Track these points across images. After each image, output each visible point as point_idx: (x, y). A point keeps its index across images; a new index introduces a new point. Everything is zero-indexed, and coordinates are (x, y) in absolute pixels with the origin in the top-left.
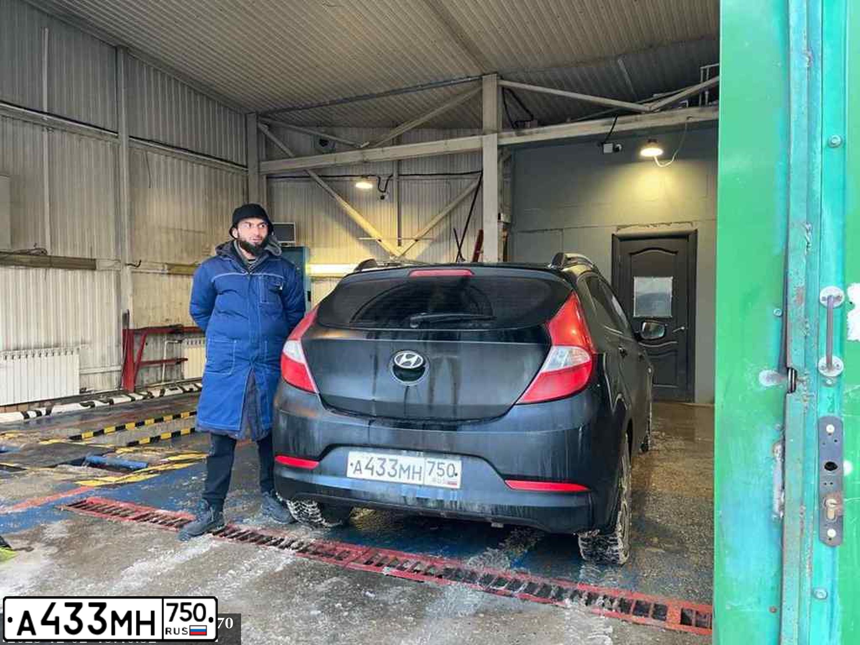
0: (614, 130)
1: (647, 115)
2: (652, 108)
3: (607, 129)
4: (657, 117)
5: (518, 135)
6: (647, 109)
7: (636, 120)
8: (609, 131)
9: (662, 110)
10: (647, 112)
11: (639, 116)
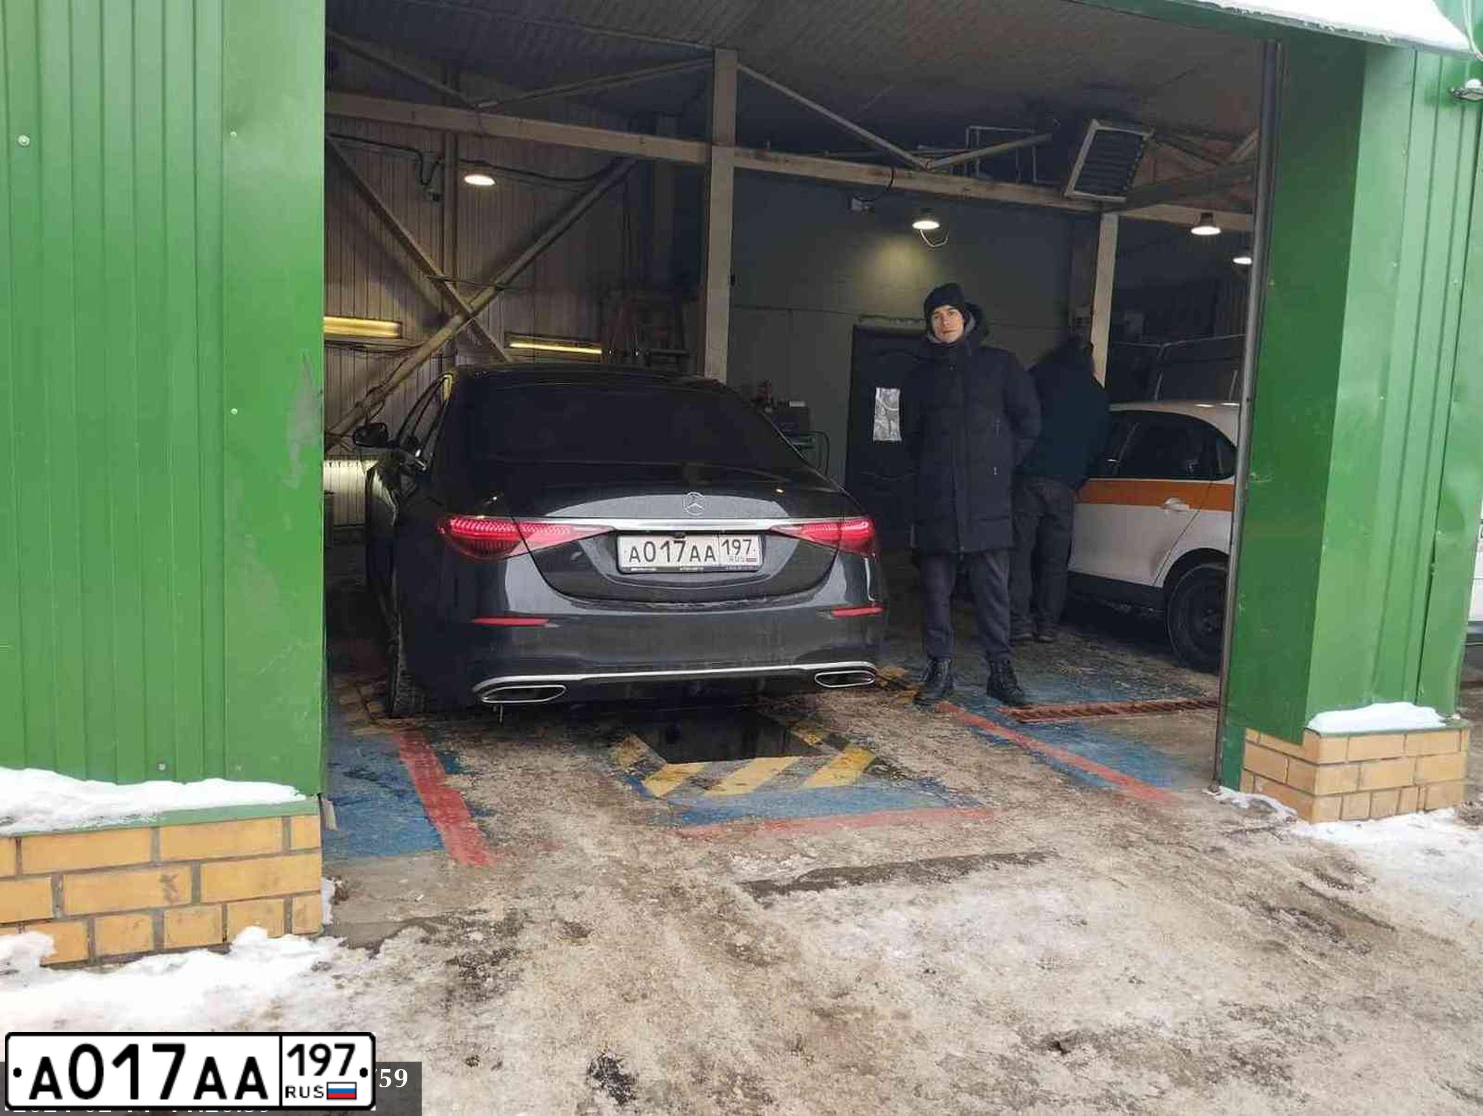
0: (894, 185)
1: (922, 174)
2: (929, 167)
3: (885, 181)
4: (933, 180)
5: (758, 157)
6: (923, 164)
8: (887, 184)
9: (938, 173)
11: (912, 172)
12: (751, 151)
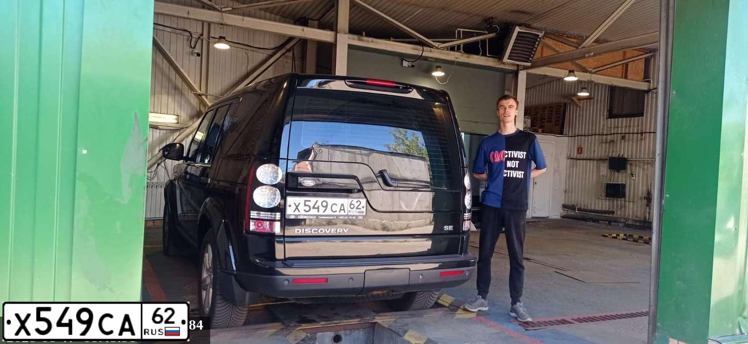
0: (423, 55)
1: (436, 50)
2: (439, 47)
3: (419, 53)
4: (441, 53)
5: (359, 40)
6: (437, 46)
7: (431, 51)
8: (420, 55)
9: (443, 50)
10: (437, 48)
11: (432, 49)
12: (356, 37)
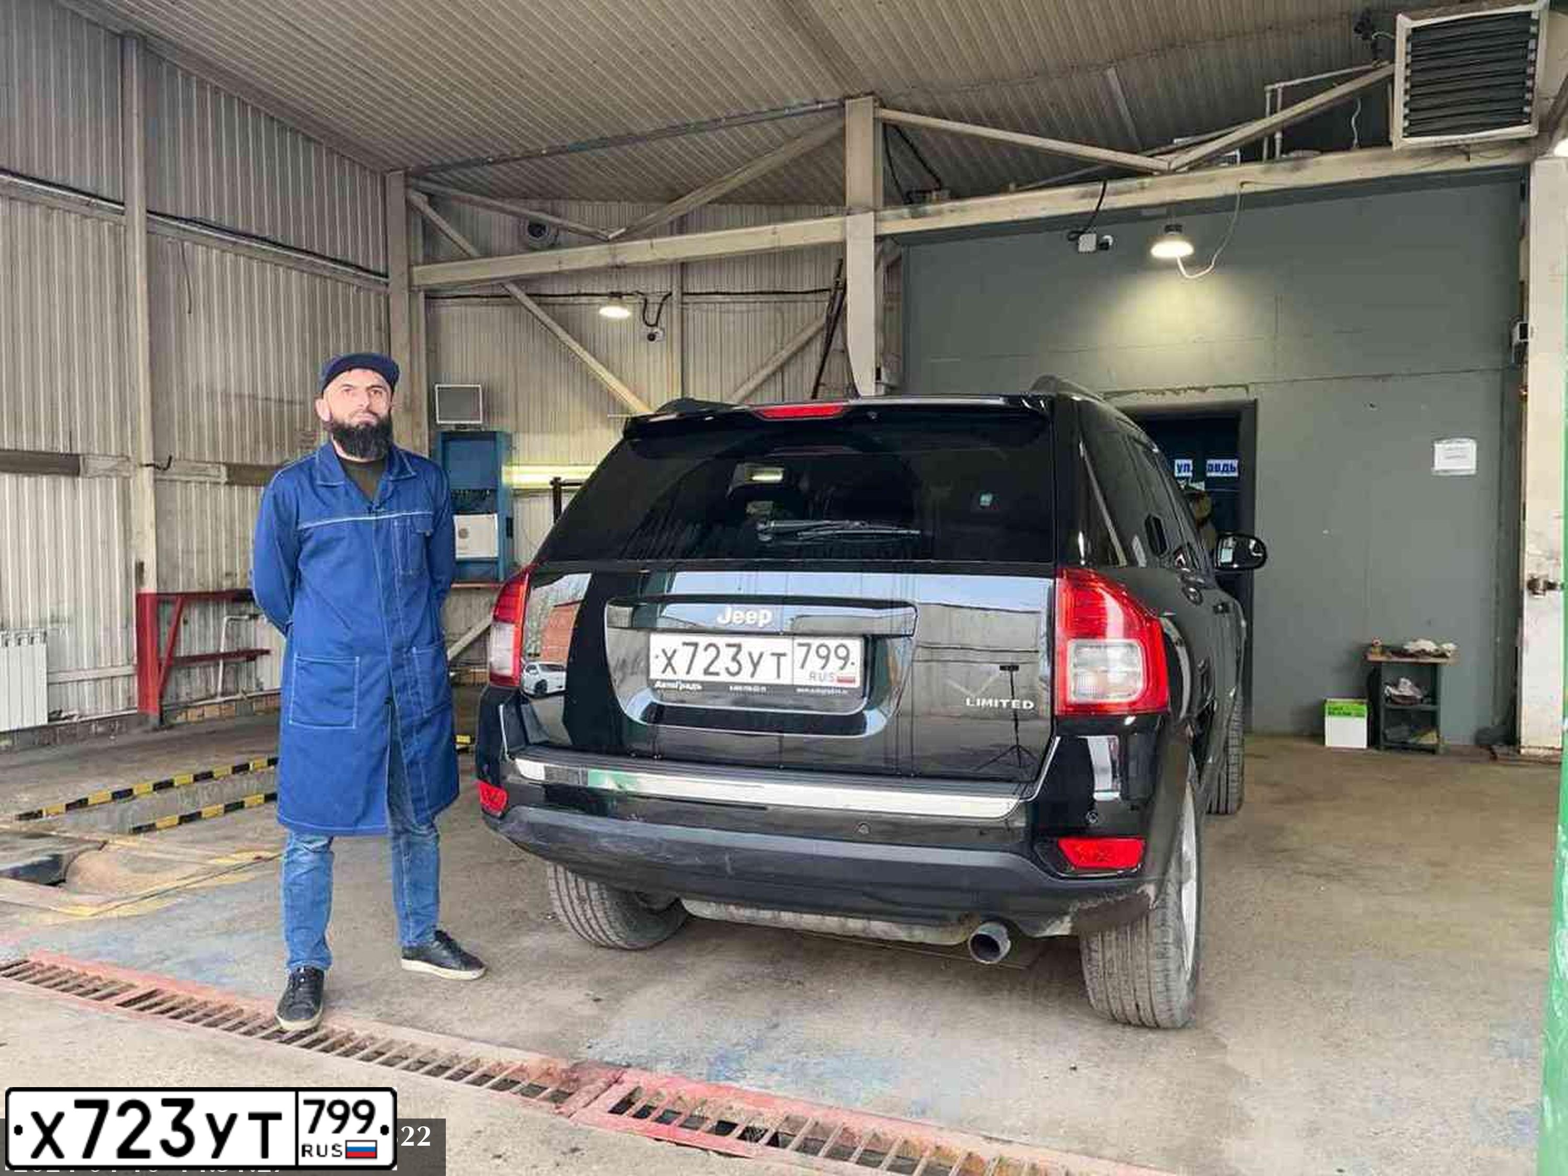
0: (1101, 208)
1: (1163, 179)
2: (1173, 166)
3: (1088, 206)
4: (1181, 183)
5: (913, 217)
6: (1163, 165)
7: (1143, 188)
8: (1093, 208)
9: (1191, 169)
10: (1162, 173)
11: (1147, 180)
12: (905, 211)
